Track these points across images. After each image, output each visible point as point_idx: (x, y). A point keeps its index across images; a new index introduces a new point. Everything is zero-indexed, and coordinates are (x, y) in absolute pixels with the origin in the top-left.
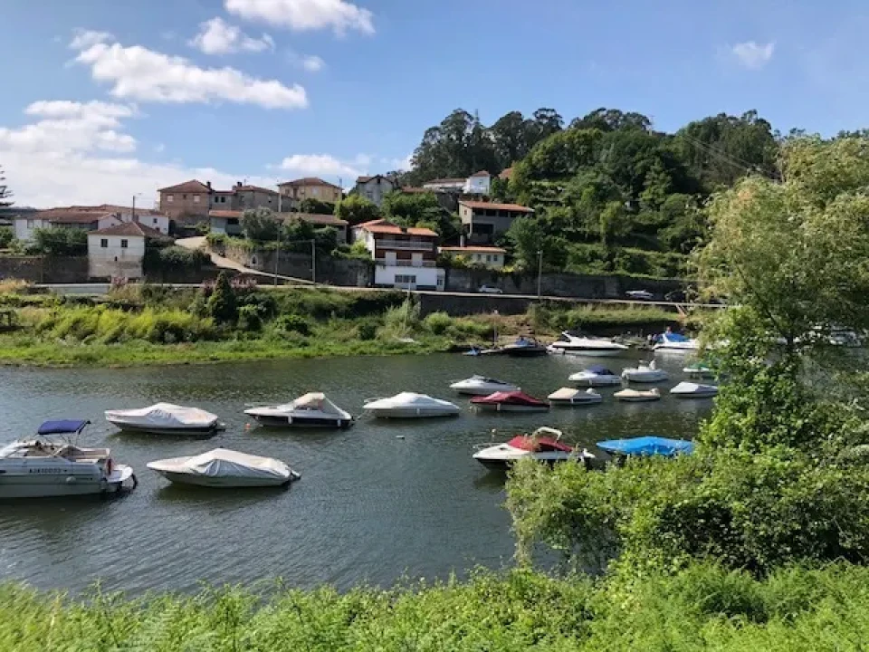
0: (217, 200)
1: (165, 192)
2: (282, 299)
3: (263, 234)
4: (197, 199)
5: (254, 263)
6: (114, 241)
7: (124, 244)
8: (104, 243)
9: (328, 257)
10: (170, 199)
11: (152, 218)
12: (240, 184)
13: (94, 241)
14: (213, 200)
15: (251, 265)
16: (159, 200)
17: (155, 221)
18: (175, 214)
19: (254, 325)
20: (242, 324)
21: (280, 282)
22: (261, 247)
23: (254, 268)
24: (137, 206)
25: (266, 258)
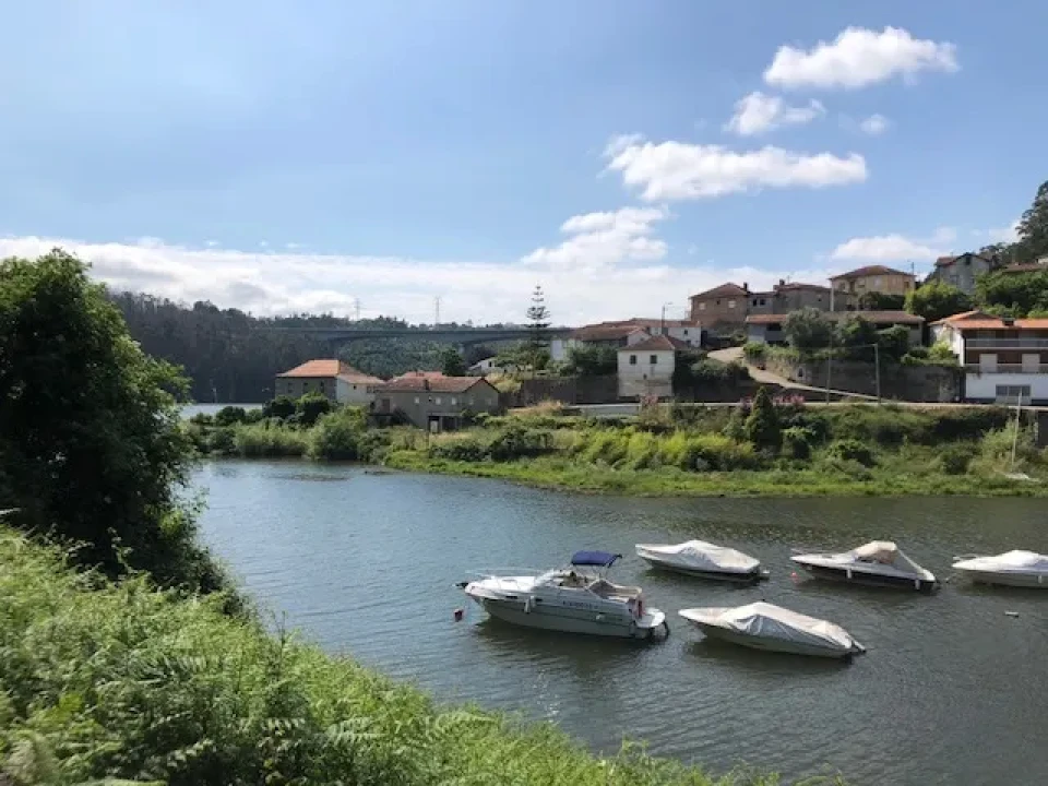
0: (755, 303)
1: (697, 300)
2: (836, 419)
3: (811, 339)
4: (732, 304)
5: (800, 375)
6: (643, 357)
7: (653, 360)
8: (633, 360)
9: (896, 366)
10: (702, 306)
11: (683, 330)
12: (782, 282)
13: (623, 358)
14: (751, 303)
15: (797, 378)
16: (690, 308)
17: (686, 332)
18: (708, 322)
19: (802, 452)
20: (787, 450)
21: (834, 398)
22: (808, 357)
23: (801, 382)
24: (668, 317)
25: (815, 369)
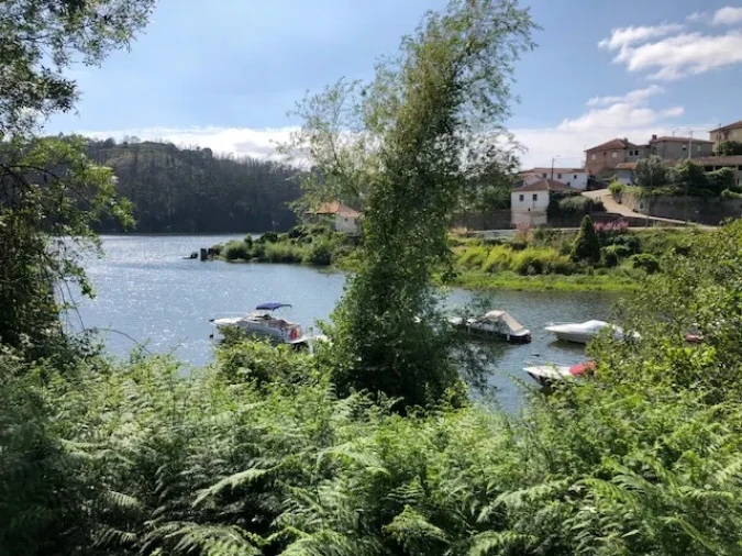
0: (631, 154)
1: (590, 152)
2: (647, 239)
3: (652, 179)
4: (615, 155)
5: (641, 207)
6: (528, 195)
7: (535, 197)
8: (522, 198)
9: (718, 199)
10: (594, 157)
11: (572, 176)
12: (654, 137)
13: (515, 196)
14: (628, 154)
15: (639, 209)
16: (585, 159)
17: (575, 177)
18: (595, 171)
19: (612, 261)
20: (603, 260)
21: (650, 223)
22: (648, 193)
23: (642, 213)
24: (556, 166)
25: (653, 204)
